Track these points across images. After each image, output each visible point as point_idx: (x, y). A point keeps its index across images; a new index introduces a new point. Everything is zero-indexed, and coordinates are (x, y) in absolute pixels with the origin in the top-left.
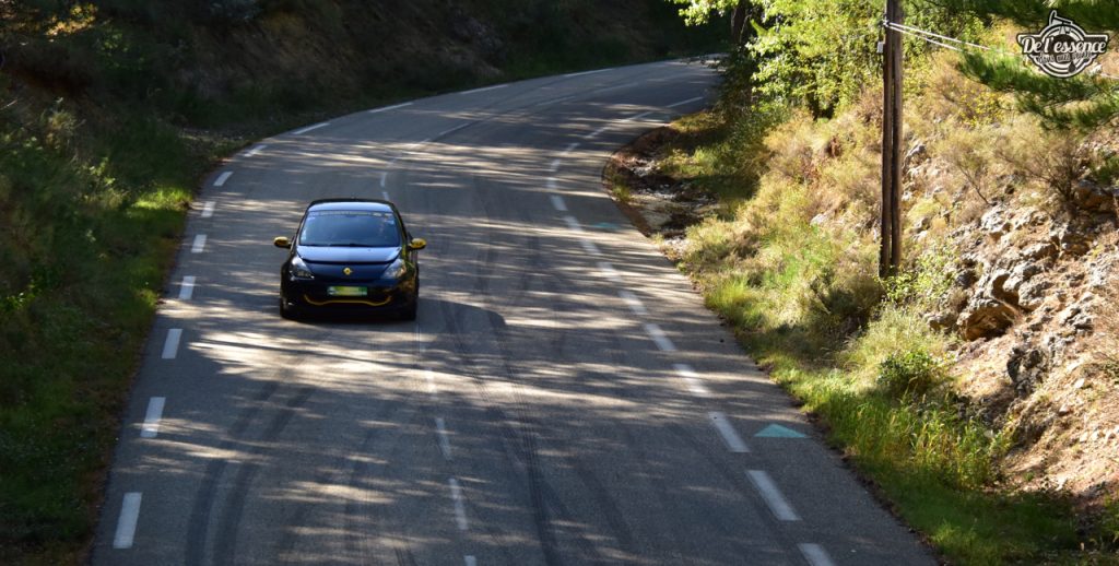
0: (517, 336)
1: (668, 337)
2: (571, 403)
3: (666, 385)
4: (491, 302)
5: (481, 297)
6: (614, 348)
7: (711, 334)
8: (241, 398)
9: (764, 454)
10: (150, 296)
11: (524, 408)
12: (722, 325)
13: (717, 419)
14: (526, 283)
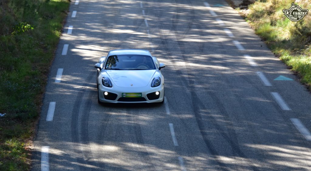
0: (186, 45)
1: (242, 45)
2: (206, 69)
3: (241, 62)
4: (177, 33)
5: (174, 32)
6: (222, 49)
7: (258, 43)
8: (90, 68)
9: (277, 87)
10: (57, 33)
11: (189, 71)
12: (262, 40)
13: (260, 74)
14: (190, 26)
